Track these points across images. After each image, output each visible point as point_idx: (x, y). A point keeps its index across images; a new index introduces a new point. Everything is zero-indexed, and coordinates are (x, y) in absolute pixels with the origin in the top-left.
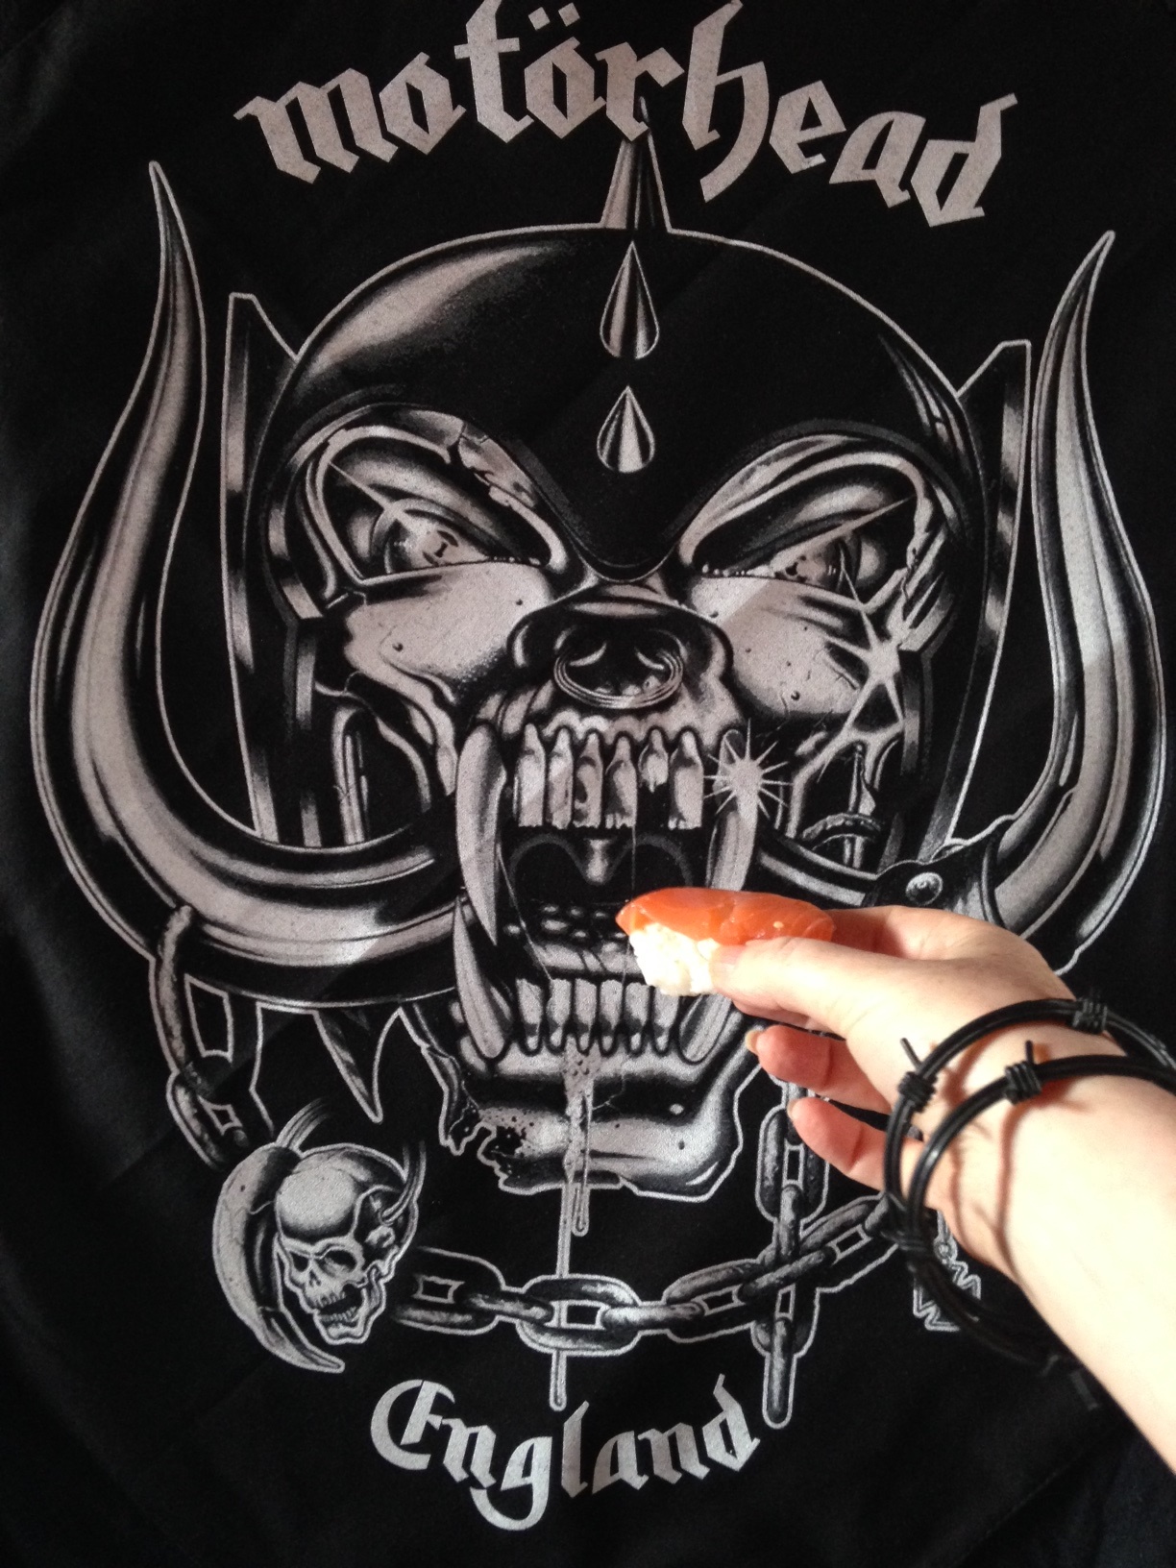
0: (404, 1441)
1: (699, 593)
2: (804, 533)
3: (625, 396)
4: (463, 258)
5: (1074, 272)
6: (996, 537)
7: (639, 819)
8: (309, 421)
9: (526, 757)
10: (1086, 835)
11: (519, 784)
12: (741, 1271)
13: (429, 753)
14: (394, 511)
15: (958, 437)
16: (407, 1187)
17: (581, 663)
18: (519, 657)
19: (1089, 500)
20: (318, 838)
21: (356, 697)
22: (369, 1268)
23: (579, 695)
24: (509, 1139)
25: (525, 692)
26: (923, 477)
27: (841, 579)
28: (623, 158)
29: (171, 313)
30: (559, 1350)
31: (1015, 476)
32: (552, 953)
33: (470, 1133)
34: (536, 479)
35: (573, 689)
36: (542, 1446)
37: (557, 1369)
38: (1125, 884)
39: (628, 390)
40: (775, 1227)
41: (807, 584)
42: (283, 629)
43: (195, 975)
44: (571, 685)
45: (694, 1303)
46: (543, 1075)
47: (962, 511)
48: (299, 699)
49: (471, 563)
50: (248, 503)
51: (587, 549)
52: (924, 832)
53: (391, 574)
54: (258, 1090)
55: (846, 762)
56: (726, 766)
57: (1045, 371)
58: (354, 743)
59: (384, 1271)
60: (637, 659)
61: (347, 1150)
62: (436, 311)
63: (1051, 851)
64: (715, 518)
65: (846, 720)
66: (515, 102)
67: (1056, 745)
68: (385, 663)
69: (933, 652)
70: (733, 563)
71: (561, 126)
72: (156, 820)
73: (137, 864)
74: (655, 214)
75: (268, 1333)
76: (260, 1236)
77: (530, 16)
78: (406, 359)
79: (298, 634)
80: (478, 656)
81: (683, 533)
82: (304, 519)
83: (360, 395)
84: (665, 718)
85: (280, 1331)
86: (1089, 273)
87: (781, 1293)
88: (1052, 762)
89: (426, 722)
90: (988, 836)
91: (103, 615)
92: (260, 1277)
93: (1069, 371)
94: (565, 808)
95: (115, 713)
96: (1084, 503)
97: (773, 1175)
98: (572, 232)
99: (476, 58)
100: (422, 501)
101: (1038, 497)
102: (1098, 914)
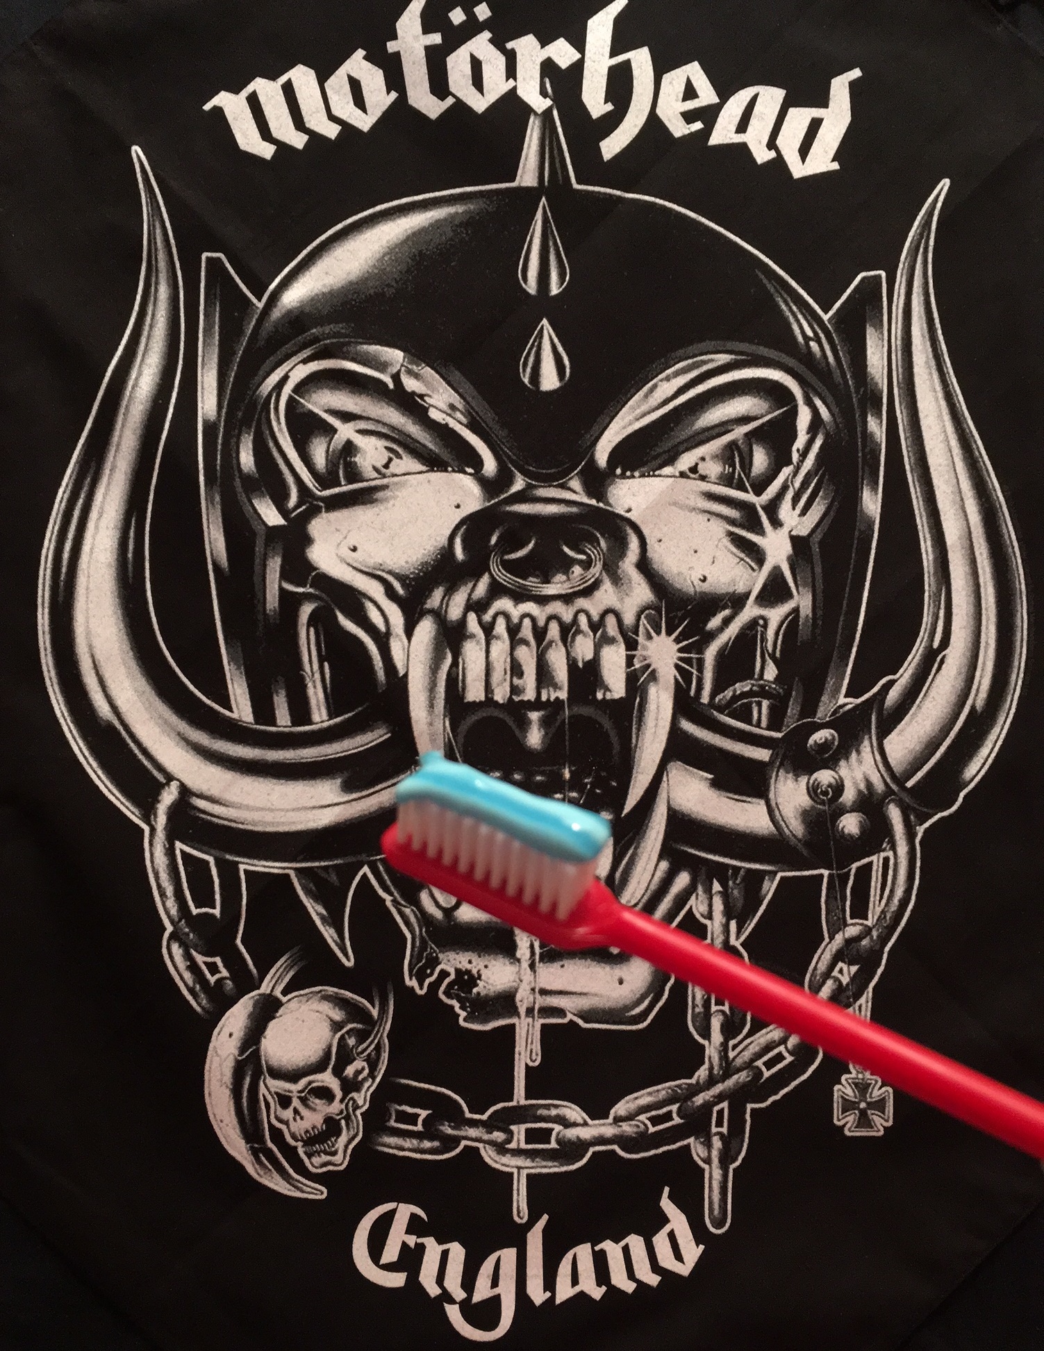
0: (383, 1261)
1: (615, 492)
2: (702, 437)
3: (543, 326)
4: (399, 217)
5: (918, 212)
6: (867, 436)
7: (569, 692)
8: (271, 359)
9: (468, 640)
10: (961, 690)
11: (464, 663)
12: (679, 1091)
13: (382, 641)
14: (346, 432)
15: (829, 353)
16: (378, 1024)
17: (513, 556)
18: (459, 553)
19: (944, 402)
20: (288, 717)
21: (317, 593)
22: (346, 1101)
23: (513, 585)
24: (466, 980)
25: (465, 584)
26: (801, 387)
27: (736, 477)
28: (533, 129)
29: (154, 274)
30: (519, 1168)
31: (880, 385)
33: (431, 974)
34: (470, 399)
35: (507, 580)
36: (508, 1255)
37: (518, 1185)
38: (1000, 733)
39: (545, 322)
40: (706, 1048)
41: (708, 482)
42: (254, 534)
43: (182, 842)
44: (506, 576)
45: (639, 1121)
47: (836, 416)
48: (269, 596)
49: (414, 473)
50: (222, 430)
51: (514, 458)
52: (821, 694)
53: (345, 485)
54: (243, 941)
55: (751, 633)
56: (644, 642)
57: (899, 296)
58: (317, 633)
59: (360, 1102)
60: (563, 550)
61: (323, 993)
62: (377, 261)
63: (930, 705)
64: (624, 428)
65: (748, 598)
66: (439, 85)
67: (928, 614)
68: (341, 561)
69: (819, 536)
70: (643, 464)
71: (480, 104)
72: (147, 706)
73: (132, 745)
74: (562, 173)
75: (257, 1166)
76: (248, 1080)
77: (450, 15)
78: (353, 303)
79: (265, 540)
80: (424, 554)
81: (598, 441)
82: (270, 441)
83: (314, 333)
84: (589, 602)
85: (268, 1164)
86: (930, 214)
87: (716, 1109)
88: (926, 629)
89: (378, 613)
90: (874, 695)
91: (100, 530)
92: (247, 1117)
93: (919, 295)
94: (504, 684)
95: (110, 612)
96: (939, 406)
97: (702, 1003)
98: (491, 191)
99: (406, 51)
100: (370, 422)
101: (900, 402)
102: (978, 760)
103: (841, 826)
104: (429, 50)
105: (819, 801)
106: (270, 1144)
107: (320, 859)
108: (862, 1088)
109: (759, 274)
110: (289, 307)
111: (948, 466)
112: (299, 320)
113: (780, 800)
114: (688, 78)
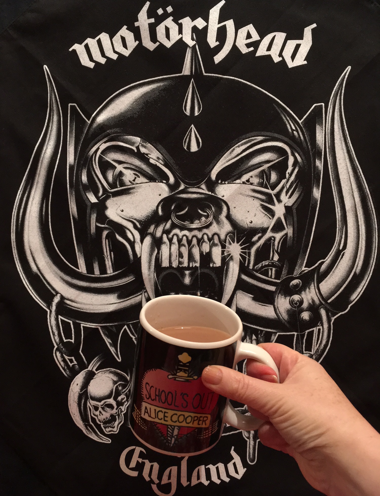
0: (130, 467)
1: (218, 189)
2: (252, 168)
3: (192, 128)
4: (139, 88)
5: (338, 80)
6: (316, 167)
7: (200, 264)
8: (93, 141)
9: (163, 244)
10: (351, 266)
11: (161, 253)
13: (132, 244)
14: (119, 168)
15: (301, 136)
16: (130, 382)
17: (180, 213)
18: (160, 212)
20: (99, 272)
21: (109, 227)
22: (118, 409)
23: (180, 224)
25: (162, 224)
26: (291, 150)
27: (264, 183)
28: (188, 53)
29: (52, 112)
31: (321, 148)
34: (165, 155)
36: (174, 469)
38: (365, 283)
39: (193, 126)
41: (253, 185)
42: (86, 205)
43: (61, 316)
44: (177, 221)
47: (304, 160)
48: (92, 228)
49: (144, 183)
50: (76, 168)
51: (181, 177)
52: (295, 266)
53: (119, 188)
54: (82, 351)
55: (269, 243)
56: (228, 246)
57: (329, 113)
58: (109, 241)
59: (123, 410)
60: (198, 211)
61: (110, 370)
62: (131, 105)
63: (338, 271)
64: (222, 165)
65: (268, 230)
66: (154, 38)
67: (338, 236)
68: (118, 216)
69: (296, 206)
70: (229, 179)
71: (168, 44)
72: (50, 267)
73: (44, 281)
74: (199, 69)
75: (87, 430)
76: (83, 401)
77: (157, 11)
78: (122, 120)
79: (91, 208)
80: (147, 213)
81: (212, 170)
82: (93, 172)
83: (108, 132)
84: (208, 230)
85: (90, 430)
86: (343, 80)
88: (337, 242)
89: (131, 234)
90: (316, 267)
91: (33, 204)
92: (83, 414)
93: (337, 112)
94: (176, 261)
95: (37, 234)
96: (345, 156)
98: (172, 77)
99: (141, 26)
100: (128, 164)
101: (329, 154)
102: (357, 293)
103: (302, 316)
104: (149, 24)
105: (294, 306)
106: (91, 423)
107: (109, 323)
109: (275, 105)
110: (99, 123)
111: (347, 179)
112: (103, 127)
113: (279, 306)
114: (248, 31)
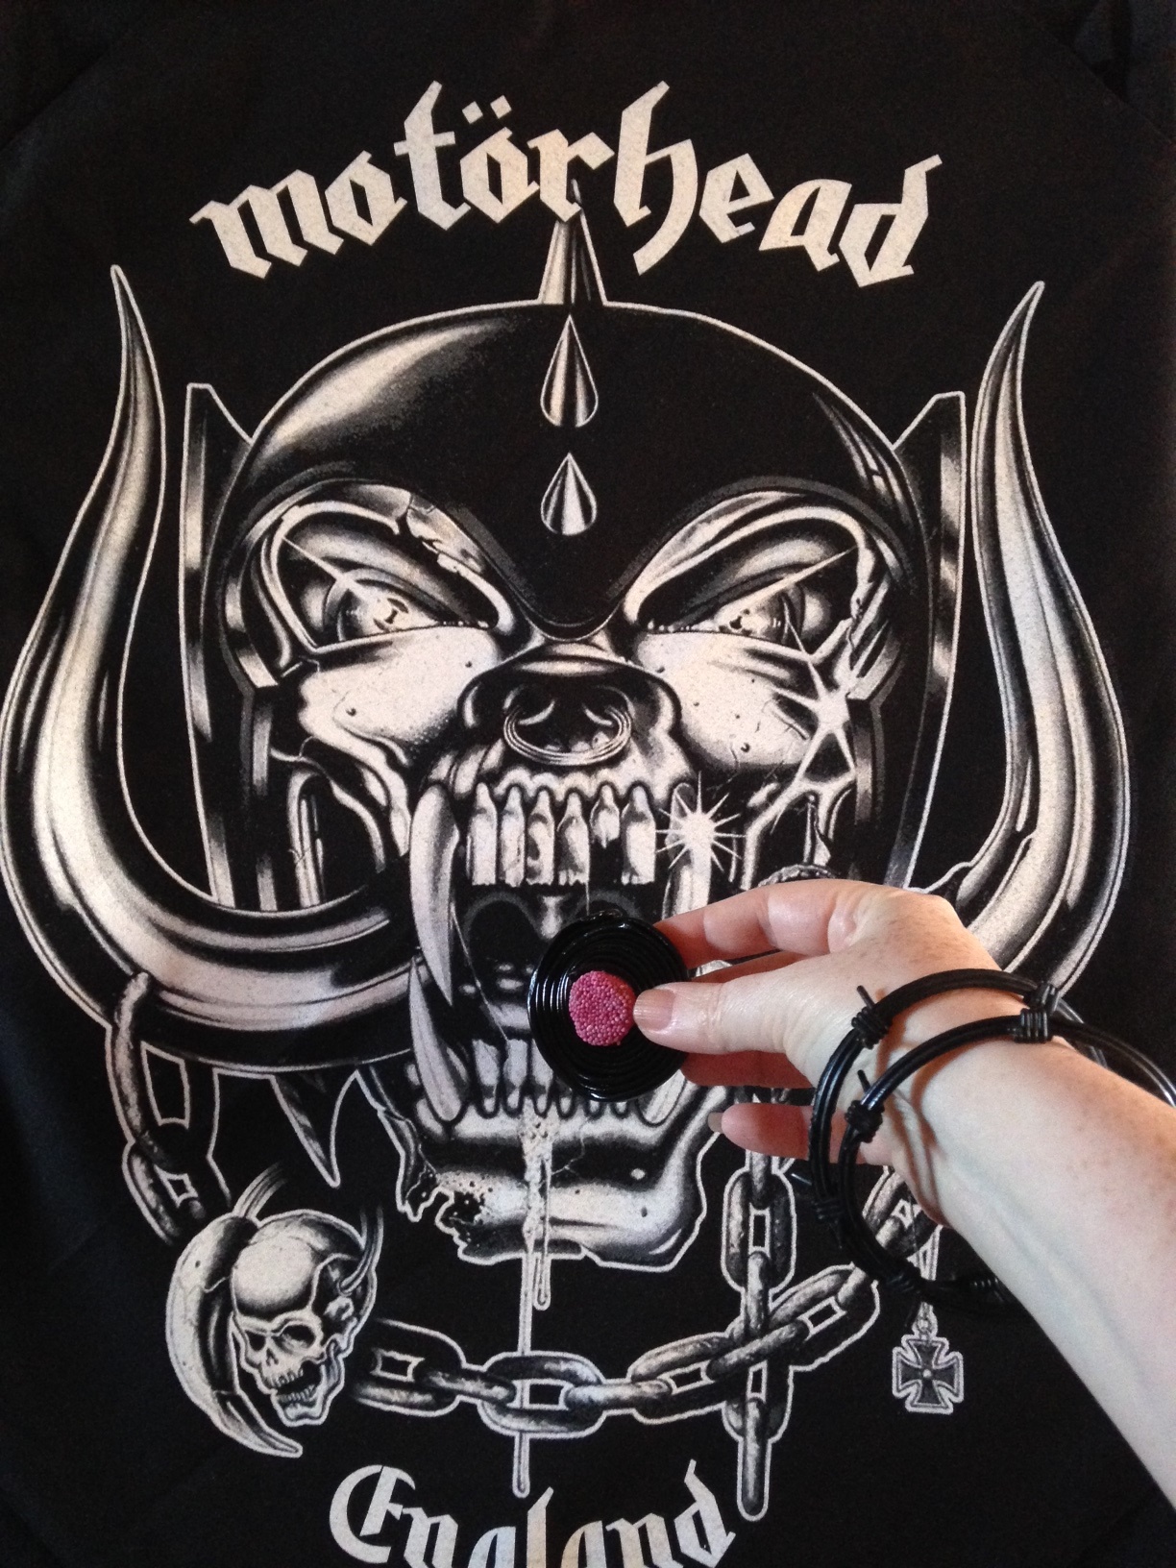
0: (364, 1532)
1: (646, 649)
2: (746, 587)
3: (567, 462)
4: (407, 340)
5: (1005, 323)
6: (939, 584)
7: (592, 875)
8: (262, 500)
9: (478, 815)
10: (1050, 881)
11: (472, 842)
12: (709, 1346)
13: (383, 815)
14: (345, 581)
15: (896, 489)
16: (366, 1254)
17: (529, 721)
18: (470, 718)
19: (1032, 544)
20: (274, 901)
21: (310, 762)
22: (328, 1343)
23: (529, 753)
24: (467, 1206)
25: (476, 752)
26: (863, 528)
27: (786, 631)
28: (557, 240)
29: (132, 405)
30: (522, 1432)
31: (957, 525)
32: (508, 1013)
33: (428, 1198)
34: (484, 544)
35: (522, 748)
36: (506, 1535)
37: (520, 1452)
38: (1096, 934)
39: (570, 457)
40: (743, 1297)
41: (752, 637)
42: (240, 696)
43: (151, 1043)
44: (522, 744)
45: (661, 1380)
46: (503, 1139)
47: (904, 561)
48: (255, 764)
49: (421, 628)
50: (206, 579)
51: (532, 609)
53: (344, 641)
54: (215, 1157)
55: (800, 811)
56: (677, 819)
57: (980, 420)
58: (309, 807)
59: (343, 1345)
60: (586, 716)
61: (305, 1217)
62: (383, 390)
63: (1012, 898)
64: (658, 576)
65: (797, 771)
66: (452, 191)
67: (1010, 791)
68: (338, 727)
69: (882, 700)
70: (678, 620)
71: (497, 211)
72: (115, 887)
73: (98, 931)
74: (591, 289)
75: (223, 1414)
76: (215, 1317)
77: (464, 111)
78: (355, 437)
79: (253, 703)
80: (430, 719)
81: (628, 591)
82: (260, 593)
83: (311, 473)
84: (615, 773)
85: (236, 1414)
86: (1020, 322)
87: (752, 1370)
88: (1007, 808)
89: (379, 785)
90: (948, 883)
91: (67, 691)
92: (214, 1360)
93: (1004, 419)
94: (518, 866)
95: (75, 783)
97: (738, 1242)
98: (510, 310)
99: (415, 153)
100: (373, 570)
101: (980, 543)
102: (1069, 964)
104: (439, 150)
106: (240, 1392)
107: (304, 1063)
108: (927, 1351)
109: (817, 398)
110: (283, 444)
111: (1037, 616)
112: (295, 458)
114: (737, 173)
